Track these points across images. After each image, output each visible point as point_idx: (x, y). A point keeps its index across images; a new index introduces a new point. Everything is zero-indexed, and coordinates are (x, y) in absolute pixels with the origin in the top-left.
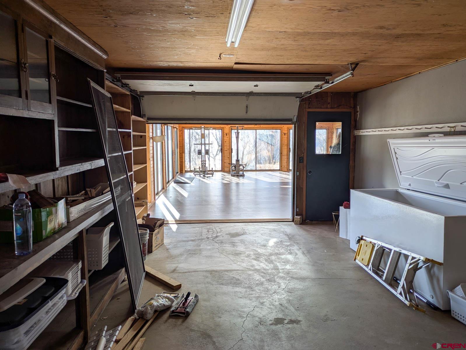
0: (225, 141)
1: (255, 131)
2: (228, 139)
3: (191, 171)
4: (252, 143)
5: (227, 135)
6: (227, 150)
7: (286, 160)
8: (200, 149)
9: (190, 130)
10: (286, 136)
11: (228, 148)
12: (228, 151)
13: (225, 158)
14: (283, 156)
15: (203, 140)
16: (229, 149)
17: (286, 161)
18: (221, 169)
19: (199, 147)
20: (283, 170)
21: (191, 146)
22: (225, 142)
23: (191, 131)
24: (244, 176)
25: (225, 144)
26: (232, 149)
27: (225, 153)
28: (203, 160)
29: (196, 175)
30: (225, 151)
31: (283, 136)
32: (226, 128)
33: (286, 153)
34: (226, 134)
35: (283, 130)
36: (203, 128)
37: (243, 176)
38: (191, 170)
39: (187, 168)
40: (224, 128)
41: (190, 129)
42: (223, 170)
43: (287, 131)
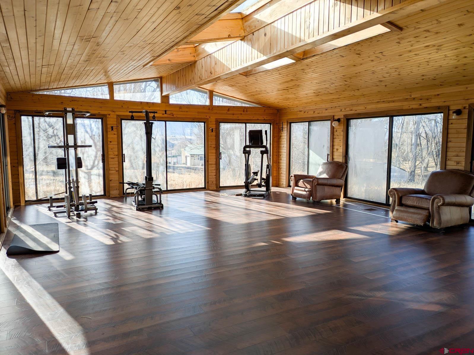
0: (109, 140)
1: (164, 123)
2: (116, 136)
3: (39, 202)
4: (160, 146)
5: (112, 129)
6: (113, 158)
7: (215, 171)
8: (62, 155)
9: (33, 118)
10: (214, 133)
11: (116, 153)
12: (116, 159)
13: (110, 172)
14: (210, 166)
15: (71, 138)
16: (118, 155)
17: (215, 174)
18: (102, 193)
19: (61, 153)
20: (210, 188)
21: (36, 151)
22: (111, 142)
23: (36, 119)
24: (162, 207)
25: (110, 146)
26: (123, 156)
27: (110, 163)
28: (73, 179)
29: (57, 215)
30: (110, 160)
31: (210, 133)
32: (111, 116)
33: (215, 160)
34: (112, 127)
35: (210, 123)
36: (70, 112)
37: (159, 207)
38: (39, 198)
39: (30, 194)
40: (108, 115)
41: (33, 116)
42: (106, 195)
43: (215, 126)
